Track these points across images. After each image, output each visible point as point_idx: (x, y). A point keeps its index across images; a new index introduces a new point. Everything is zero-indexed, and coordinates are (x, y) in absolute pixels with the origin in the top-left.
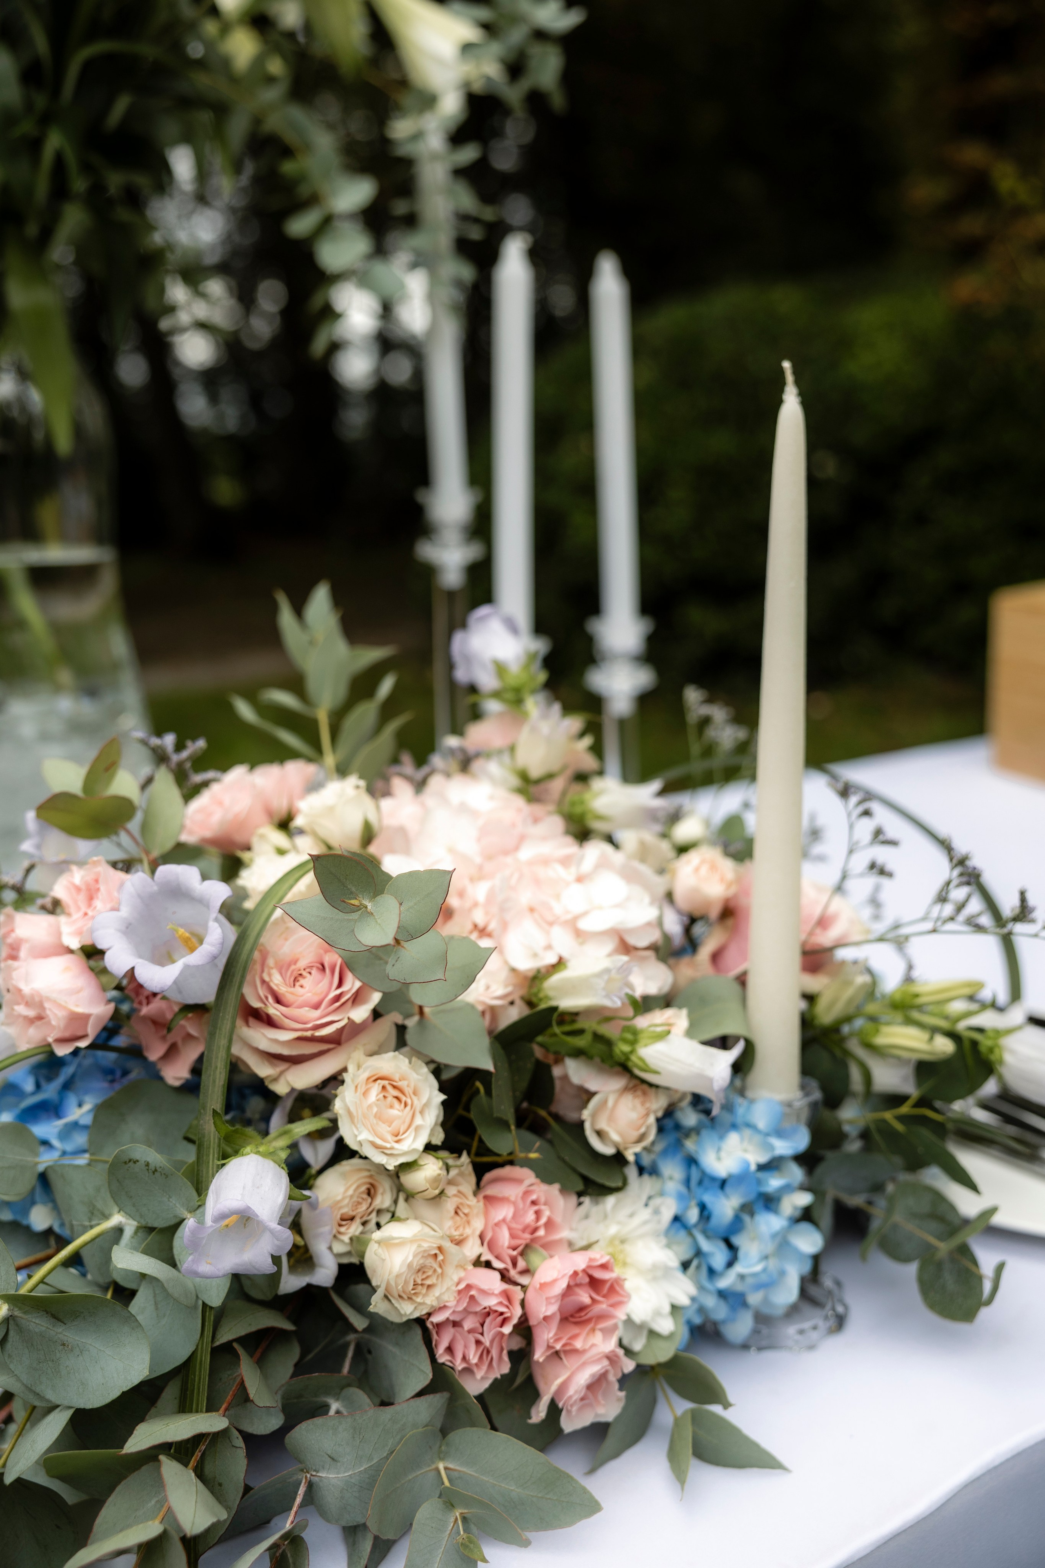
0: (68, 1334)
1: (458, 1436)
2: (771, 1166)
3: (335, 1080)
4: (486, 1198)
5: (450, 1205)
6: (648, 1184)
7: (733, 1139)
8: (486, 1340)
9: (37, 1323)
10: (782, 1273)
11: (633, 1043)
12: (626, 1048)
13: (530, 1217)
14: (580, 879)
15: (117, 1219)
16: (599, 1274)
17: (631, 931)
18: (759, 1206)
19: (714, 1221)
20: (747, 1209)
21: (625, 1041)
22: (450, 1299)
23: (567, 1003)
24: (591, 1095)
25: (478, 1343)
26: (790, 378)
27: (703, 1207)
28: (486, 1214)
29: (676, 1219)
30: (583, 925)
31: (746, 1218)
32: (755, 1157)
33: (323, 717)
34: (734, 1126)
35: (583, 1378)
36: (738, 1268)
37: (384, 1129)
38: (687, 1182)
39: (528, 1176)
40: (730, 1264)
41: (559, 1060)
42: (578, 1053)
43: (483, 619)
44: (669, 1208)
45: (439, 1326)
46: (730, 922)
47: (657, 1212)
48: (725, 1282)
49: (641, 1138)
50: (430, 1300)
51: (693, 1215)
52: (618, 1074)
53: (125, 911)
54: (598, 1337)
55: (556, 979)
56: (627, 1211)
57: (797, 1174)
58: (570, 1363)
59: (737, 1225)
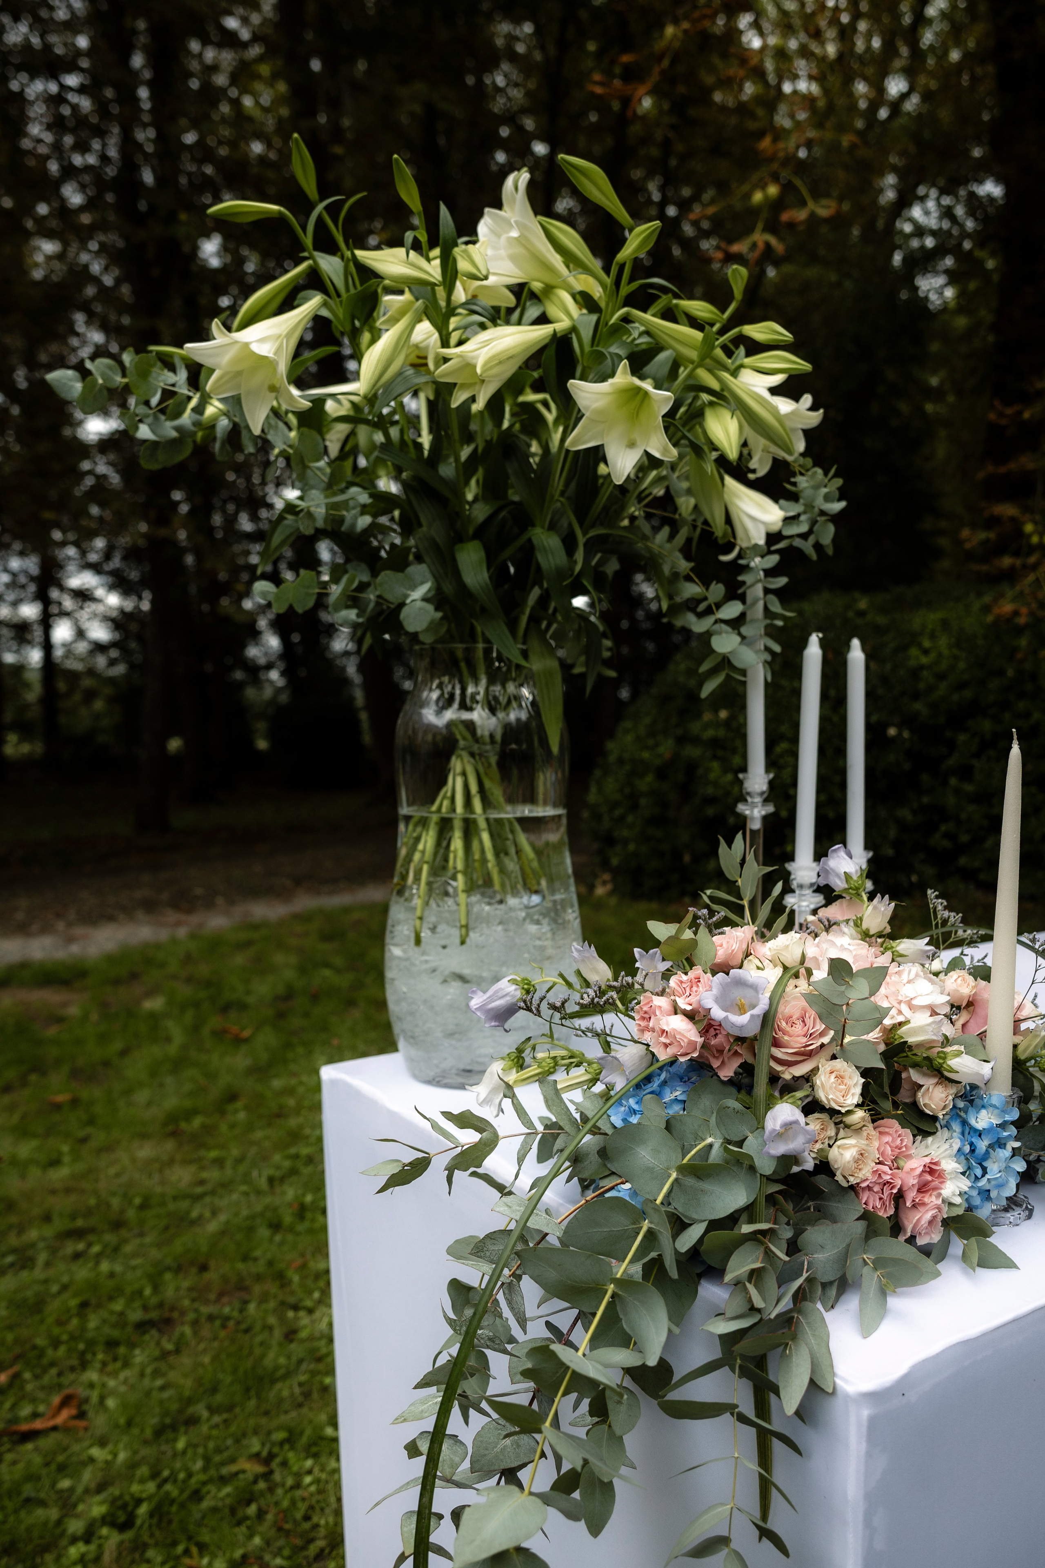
0: (705, 1185)
1: (873, 1241)
2: (1003, 1126)
3: (815, 1071)
4: (880, 1133)
5: (865, 1134)
6: (945, 1133)
7: (984, 1112)
8: (885, 1197)
9: (690, 1181)
10: (1007, 1182)
11: (944, 1058)
12: (941, 1061)
13: (898, 1142)
14: (909, 982)
15: (710, 1140)
16: (934, 1167)
17: (937, 1006)
18: (996, 1146)
19: (977, 1151)
20: (991, 1146)
21: (940, 1058)
22: (869, 1175)
23: (911, 1040)
24: (921, 1086)
25: (881, 1199)
26: (1015, 737)
27: (971, 1144)
28: (879, 1139)
29: (959, 1150)
30: (914, 1002)
31: (991, 1151)
32: (996, 1121)
33: (746, 903)
34: (983, 1107)
35: (928, 1216)
36: (987, 1176)
37: (839, 1095)
38: (963, 1134)
39: (895, 1123)
40: (983, 1176)
41: (905, 1068)
42: (915, 1065)
43: (835, 850)
44: (957, 1144)
45: (863, 1189)
46: (971, 1008)
47: (951, 1146)
48: (982, 1183)
49: (944, 1108)
50: (861, 1175)
51: (967, 1149)
52: (934, 1076)
53: (715, 991)
54: (933, 1199)
55: (904, 1028)
56: (936, 1145)
57: (1013, 1131)
58: (922, 1209)
59: (986, 1156)
